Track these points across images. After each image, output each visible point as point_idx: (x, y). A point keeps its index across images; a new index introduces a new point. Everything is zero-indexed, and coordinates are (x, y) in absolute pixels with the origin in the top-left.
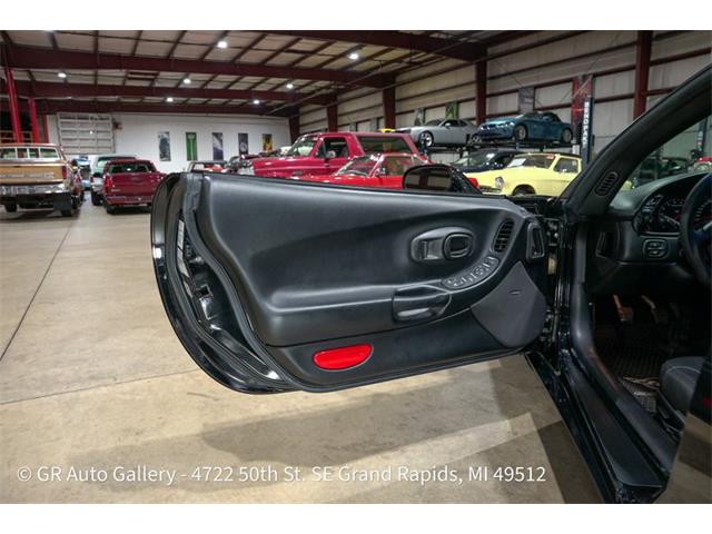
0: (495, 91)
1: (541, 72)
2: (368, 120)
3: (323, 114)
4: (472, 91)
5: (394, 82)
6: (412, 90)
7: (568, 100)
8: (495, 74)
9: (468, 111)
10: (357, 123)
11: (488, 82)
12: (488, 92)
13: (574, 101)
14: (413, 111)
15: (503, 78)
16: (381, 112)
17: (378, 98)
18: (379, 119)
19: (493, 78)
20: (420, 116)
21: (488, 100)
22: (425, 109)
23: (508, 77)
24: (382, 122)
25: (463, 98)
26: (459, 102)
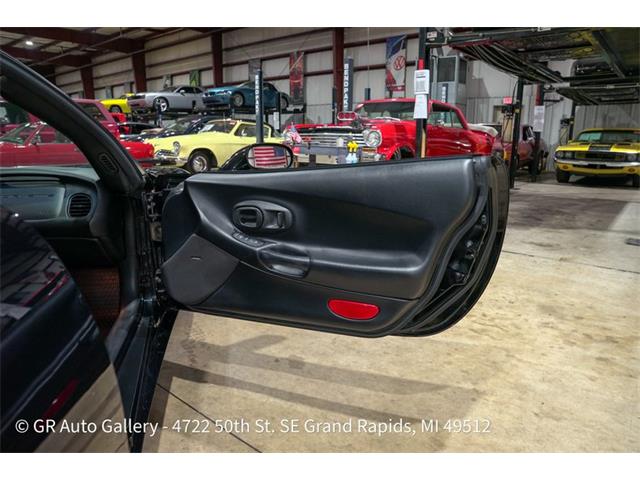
0: (230, 62)
1: (267, 47)
2: (122, 85)
3: (77, 77)
4: (209, 61)
5: (143, 48)
6: (160, 57)
7: (287, 72)
8: (229, 46)
9: (208, 79)
10: (112, 87)
11: (224, 53)
12: (224, 63)
13: (292, 74)
14: (161, 78)
15: (236, 50)
16: (131, 77)
17: (128, 64)
18: (132, 83)
19: (228, 50)
20: (168, 82)
21: (224, 70)
22: (172, 76)
23: (240, 49)
24: (134, 87)
25: (205, 66)
26: (200, 71)
